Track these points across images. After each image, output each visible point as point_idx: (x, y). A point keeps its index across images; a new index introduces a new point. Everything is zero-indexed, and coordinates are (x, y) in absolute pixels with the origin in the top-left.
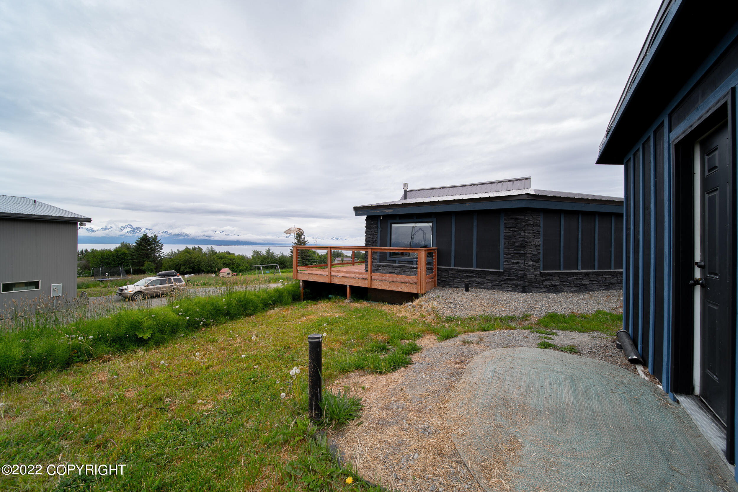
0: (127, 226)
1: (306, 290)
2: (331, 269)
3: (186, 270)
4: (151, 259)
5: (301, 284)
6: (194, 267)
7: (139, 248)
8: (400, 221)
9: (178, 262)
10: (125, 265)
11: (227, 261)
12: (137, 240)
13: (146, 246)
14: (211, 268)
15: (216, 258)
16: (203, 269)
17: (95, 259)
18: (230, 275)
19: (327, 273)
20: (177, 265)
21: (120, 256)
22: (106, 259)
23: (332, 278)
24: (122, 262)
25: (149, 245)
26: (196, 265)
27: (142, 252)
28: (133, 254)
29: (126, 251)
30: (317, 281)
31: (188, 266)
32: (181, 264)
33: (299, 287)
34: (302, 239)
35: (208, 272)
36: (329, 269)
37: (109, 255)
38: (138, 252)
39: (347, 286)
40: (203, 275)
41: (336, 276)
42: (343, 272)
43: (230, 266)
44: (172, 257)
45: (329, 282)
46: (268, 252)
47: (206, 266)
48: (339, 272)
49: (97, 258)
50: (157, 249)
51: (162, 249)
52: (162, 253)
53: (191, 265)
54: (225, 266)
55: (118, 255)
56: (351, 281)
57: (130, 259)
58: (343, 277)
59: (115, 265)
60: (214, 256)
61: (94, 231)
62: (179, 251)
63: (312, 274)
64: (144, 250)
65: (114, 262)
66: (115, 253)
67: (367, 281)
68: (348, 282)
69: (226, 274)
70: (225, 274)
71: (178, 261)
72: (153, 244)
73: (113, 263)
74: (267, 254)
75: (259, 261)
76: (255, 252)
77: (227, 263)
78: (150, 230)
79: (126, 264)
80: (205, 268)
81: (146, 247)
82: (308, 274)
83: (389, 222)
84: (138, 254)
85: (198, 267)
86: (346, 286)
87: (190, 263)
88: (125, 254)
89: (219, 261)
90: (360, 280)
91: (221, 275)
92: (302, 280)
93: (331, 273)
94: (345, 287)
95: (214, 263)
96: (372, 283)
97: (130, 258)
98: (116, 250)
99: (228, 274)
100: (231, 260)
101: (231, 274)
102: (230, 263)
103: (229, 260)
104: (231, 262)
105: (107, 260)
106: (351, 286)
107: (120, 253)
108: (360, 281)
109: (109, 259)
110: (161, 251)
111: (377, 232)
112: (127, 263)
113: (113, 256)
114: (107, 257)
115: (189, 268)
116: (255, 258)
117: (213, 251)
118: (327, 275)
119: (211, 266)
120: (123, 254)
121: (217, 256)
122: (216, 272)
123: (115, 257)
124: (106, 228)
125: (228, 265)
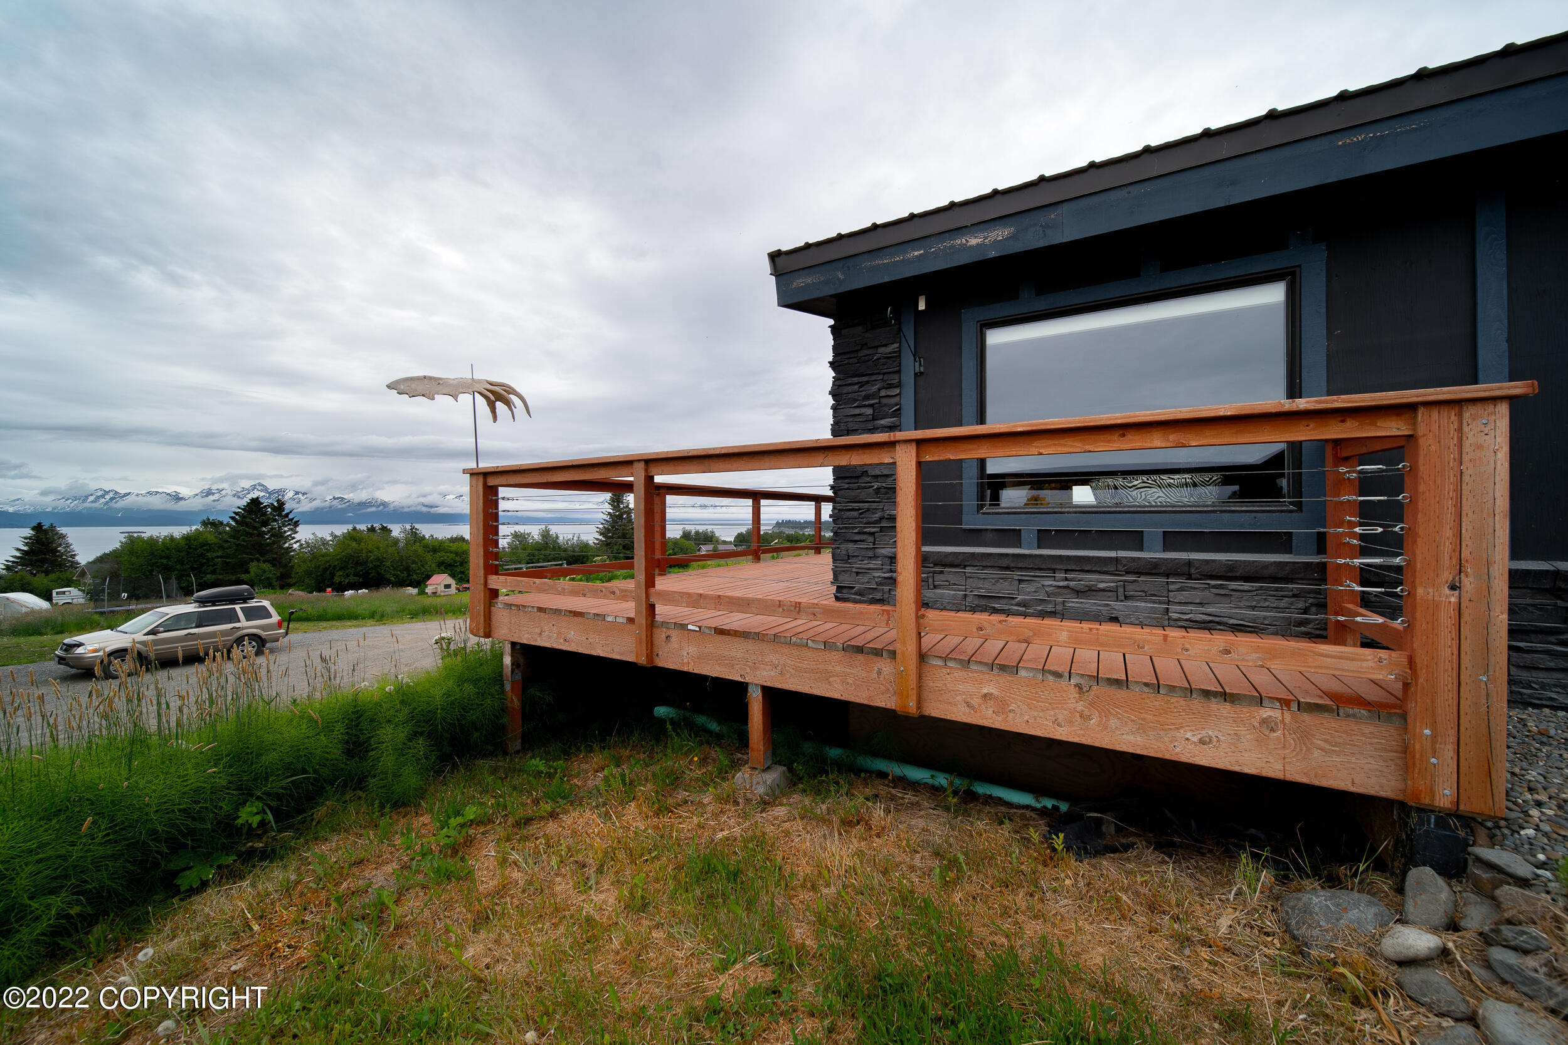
0: (254, 487)
1: (534, 691)
2: (650, 583)
3: (347, 581)
4: (269, 556)
5: (507, 660)
6: (367, 573)
7: (239, 531)
8: (1041, 304)
9: (328, 562)
10: (209, 571)
11: (448, 557)
12: (235, 513)
13: (257, 525)
14: (409, 575)
15: (420, 550)
16: (388, 576)
17: (134, 559)
18: (453, 590)
19: (629, 608)
20: (326, 569)
21: (196, 549)
22: (161, 557)
23: (660, 635)
24: (202, 565)
25: (265, 524)
26: (372, 568)
27: (247, 539)
28: (226, 545)
29: (212, 538)
30: (581, 650)
31: (351, 571)
32: (335, 566)
33: (499, 679)
34: (622, 503)
35: (402, 584)
36: (638, 586)
37: (168, 549)
38: (238, 539)
39: (750, 689)
40: (387, 591)
41: (683, 627)
42: (720, 601)
43: (456, 569)
44: (316, 549)
45: (642, 661)
46: (546, 534)
47: (395, 569)
48: (696, 600)
49: (138, 557)
50: (285, 532)
51: (297, 532)
52: (297, 542)
53: (360, 568)
54: (442, 568)
55: (190, 548)
56: (772, 658)
57: (218, 557)
58: (720, 632)
59: (185, 570)
60: (417, 546)
61: (182, 499)
62: (336, 536)
63: (557, 612)
64: (251, 535)
65: (182, 564)
66: (183, 543)
67: (886, 667)
68: (754, 668)
69: (443, 586)
70: (439, 587)
71: (328, 558)
72: (275, 520)
73: (178, 567)
74: (543, 540)
75: (523, 555)
76: (516, 535)
77: (449, 561)
78: (304, 494)
79: (211, 568)
80: (394, 575)
81: (255, 528)
82: (540, 609)
83: (970, 318)
84: (238, 545)
85: (379, 574)
86: (741, 688)
87: (357, 563)
88: (209, 545)
89: (429, 557)
90: (835, 656)
91: (429, 590)
92: (513, 644)
93: (651, 608)
94: (738, 690)
95: (414, 562)
96: (930, 683)
97: (219, 554)
98: (187, 538)
99: (448, 586)
100: (457, 554)
101: (454, 586)
102: (455, 562)
103: (452, 556)
104: (458, 559)
105: (164, 561)
106: (769, 693)
107: (195, 543)
108: (835, 662)
109: (168, 557)
110: (293, 538)
111: (899, 385)
112: (213, 566)
113: (179, 550)
114: (163, 554)
115: (355, 575)
116: (516, 548)
117: (416, 533)
118: (631, 620)
119: (407, 569)
120: (204, 545)
121: (426, 547)
122: (420, 583)
123: (183, 554)
124: (209, 493)
125: (450, 565)
